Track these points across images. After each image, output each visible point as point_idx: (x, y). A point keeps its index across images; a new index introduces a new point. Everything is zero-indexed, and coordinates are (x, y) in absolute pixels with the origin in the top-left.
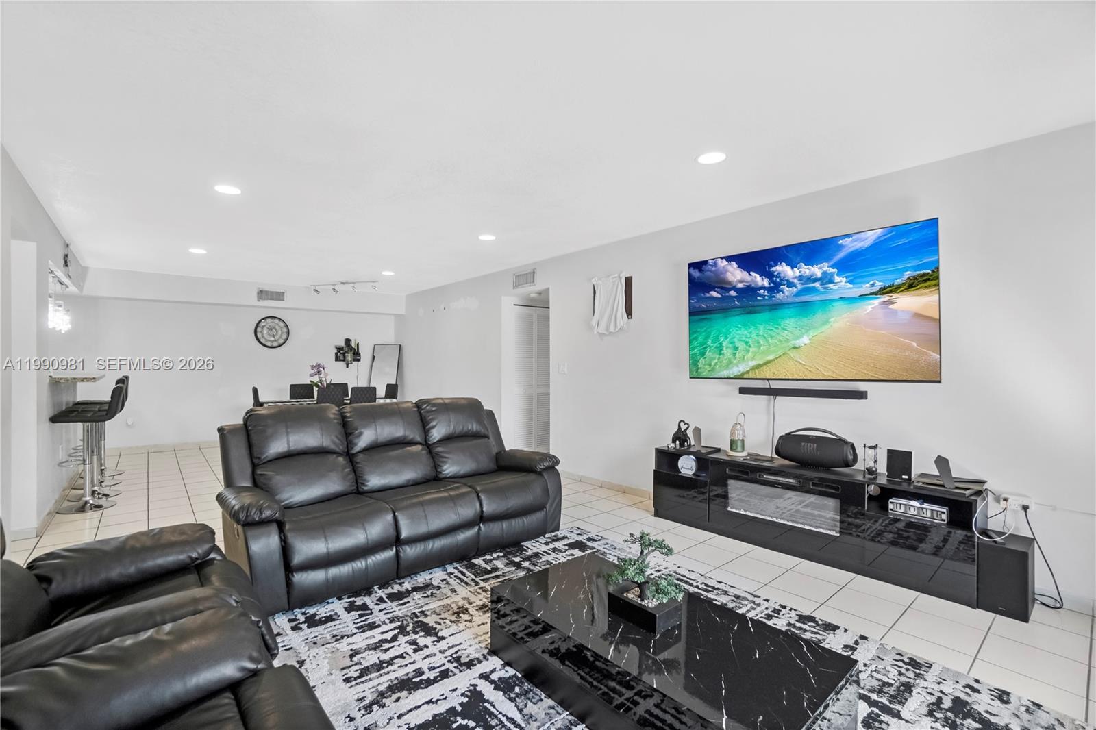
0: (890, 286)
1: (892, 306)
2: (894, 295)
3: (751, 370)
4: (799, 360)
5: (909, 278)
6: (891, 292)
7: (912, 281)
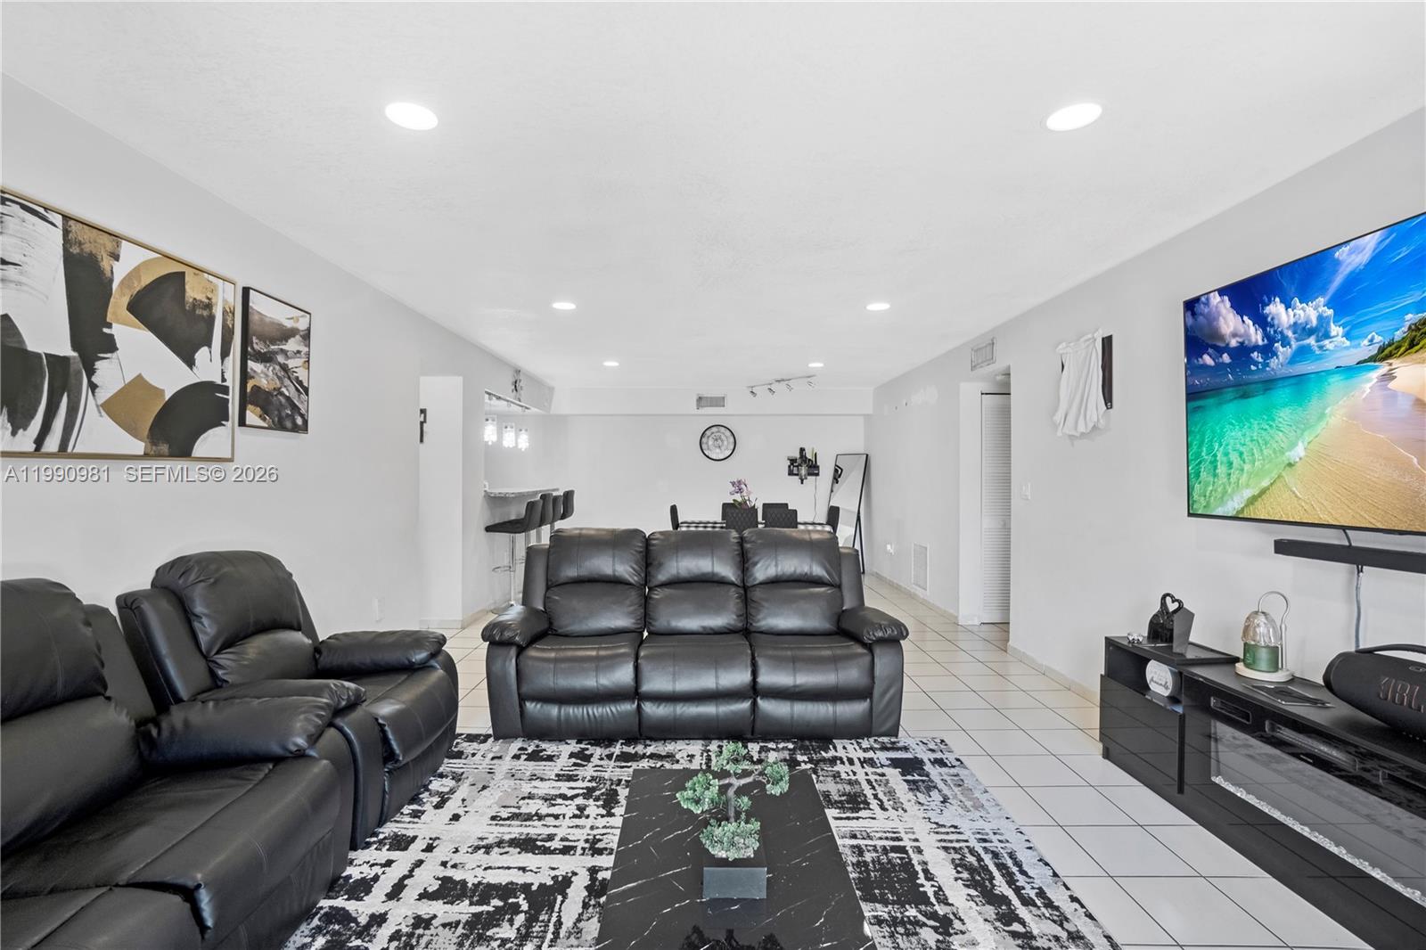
0: (1390, 345)
1: (1392, 385)
2: (1395, 362)
3: (1247, 506)
4: (1294, 489)
5: (1410, 328)
6: (1390, 356)
7: (1414, 333)
